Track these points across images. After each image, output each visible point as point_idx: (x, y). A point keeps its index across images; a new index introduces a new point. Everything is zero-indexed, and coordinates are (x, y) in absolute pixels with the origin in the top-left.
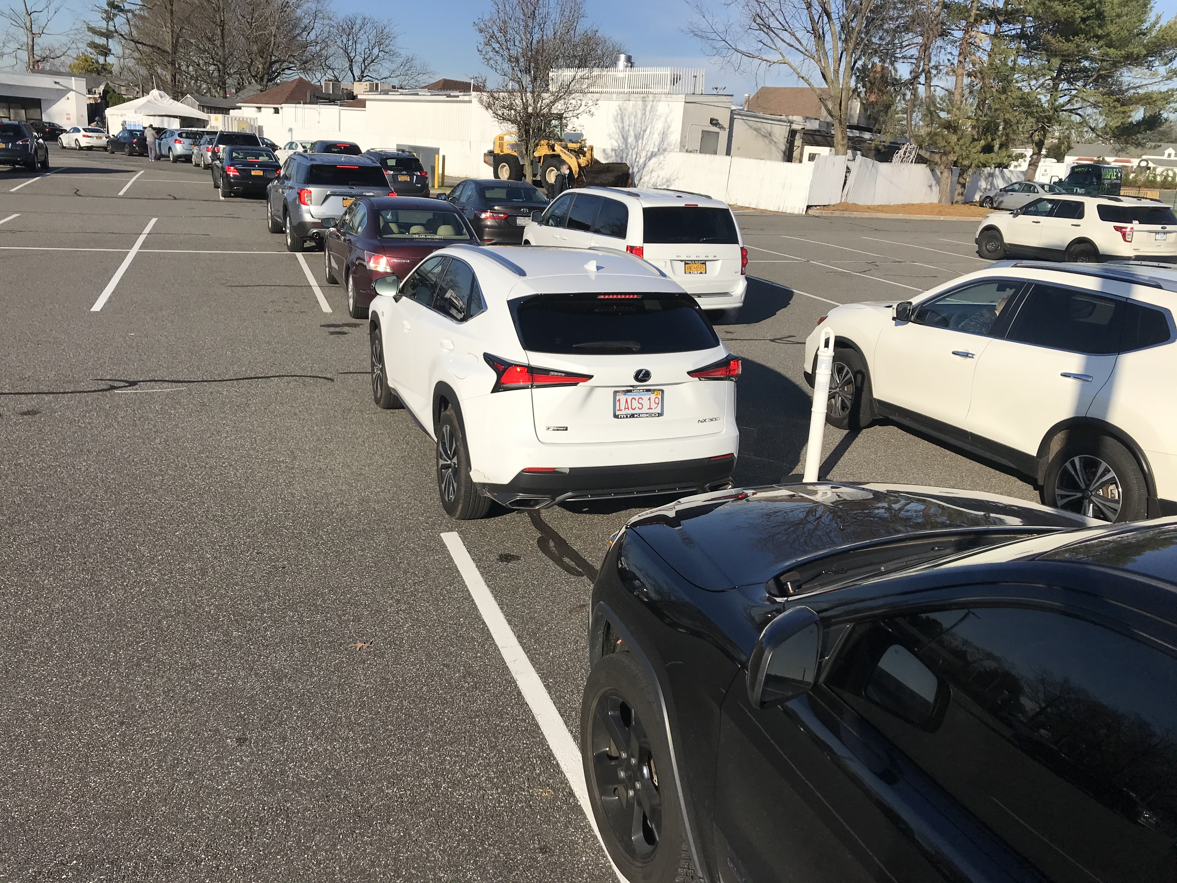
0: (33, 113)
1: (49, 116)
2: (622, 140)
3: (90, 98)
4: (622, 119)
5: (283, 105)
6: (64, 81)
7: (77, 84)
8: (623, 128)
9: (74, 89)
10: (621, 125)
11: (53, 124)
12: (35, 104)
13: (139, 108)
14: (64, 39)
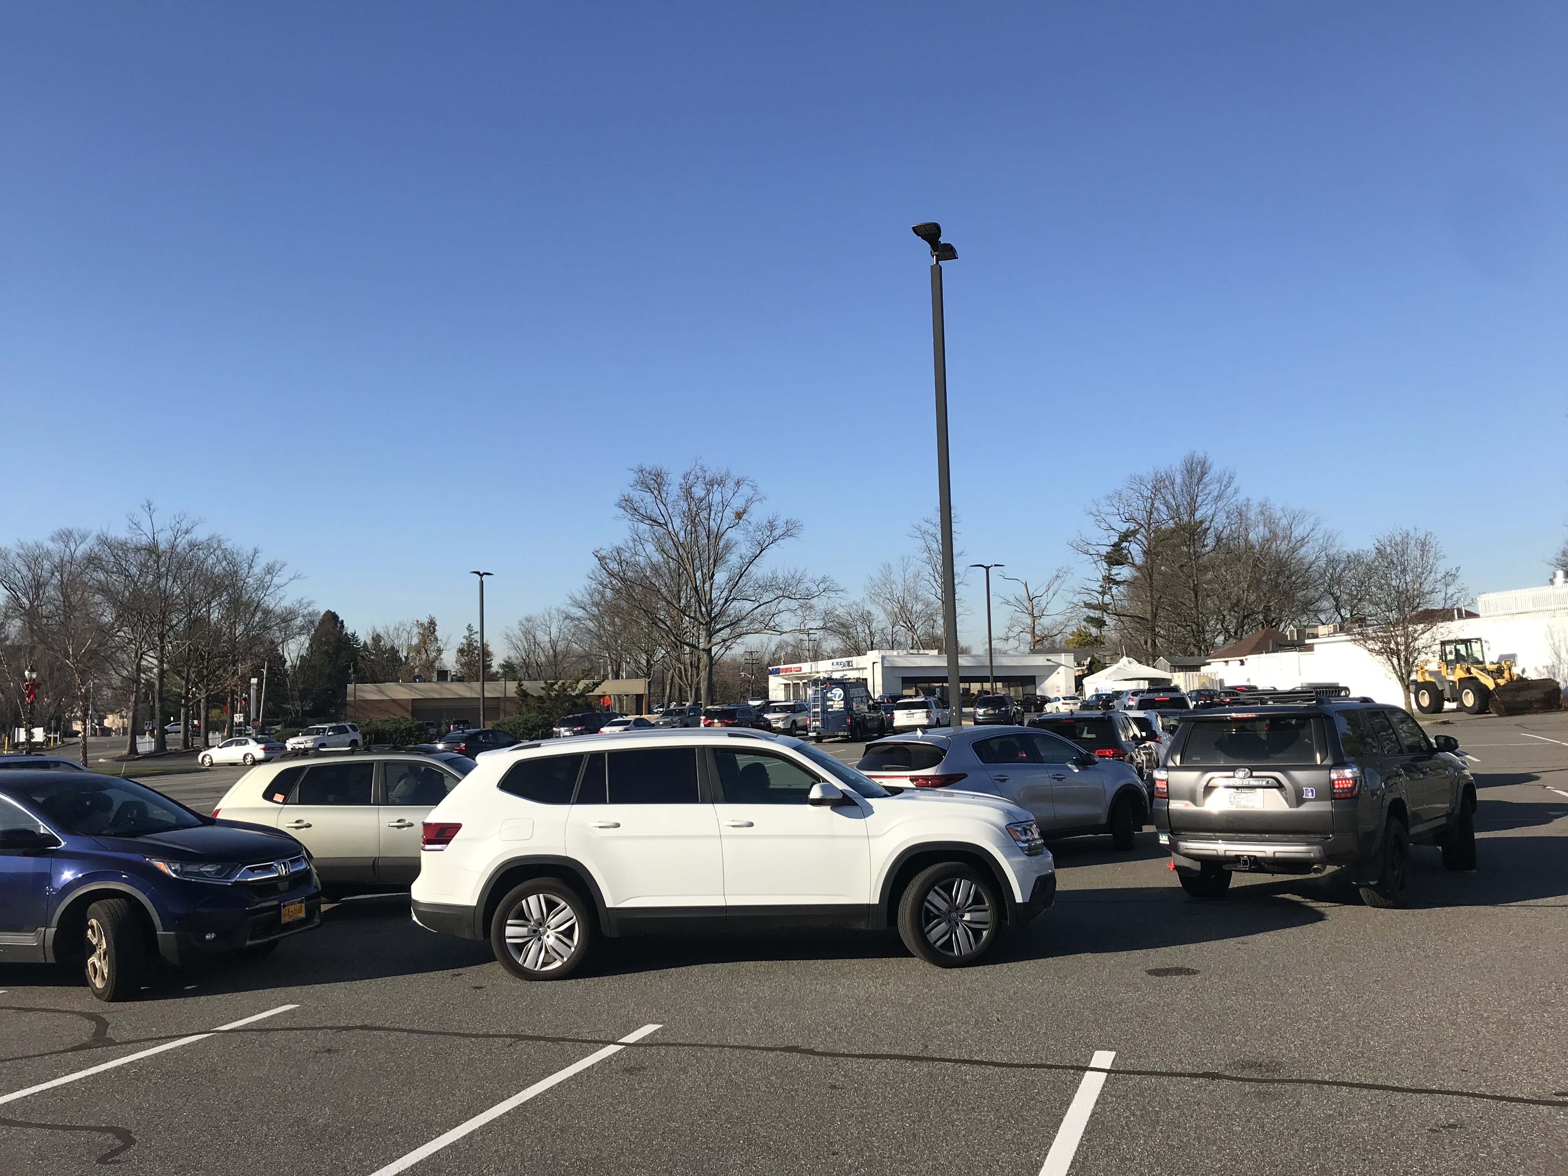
0: (1029, 689)
1: (1043, 690)
2: (1555, 656)
3: (1078, 670)
4: (1552, 636)
5: (1248, 657)
6: (1054, 658)
7: (1066, 659)
8: (1554, 644)
9: (1063, 663)
10: (1552, 642)
11: (1044, 697)
12: (1030, 680)
13: (1110, 675)
14: (1060, 618)
